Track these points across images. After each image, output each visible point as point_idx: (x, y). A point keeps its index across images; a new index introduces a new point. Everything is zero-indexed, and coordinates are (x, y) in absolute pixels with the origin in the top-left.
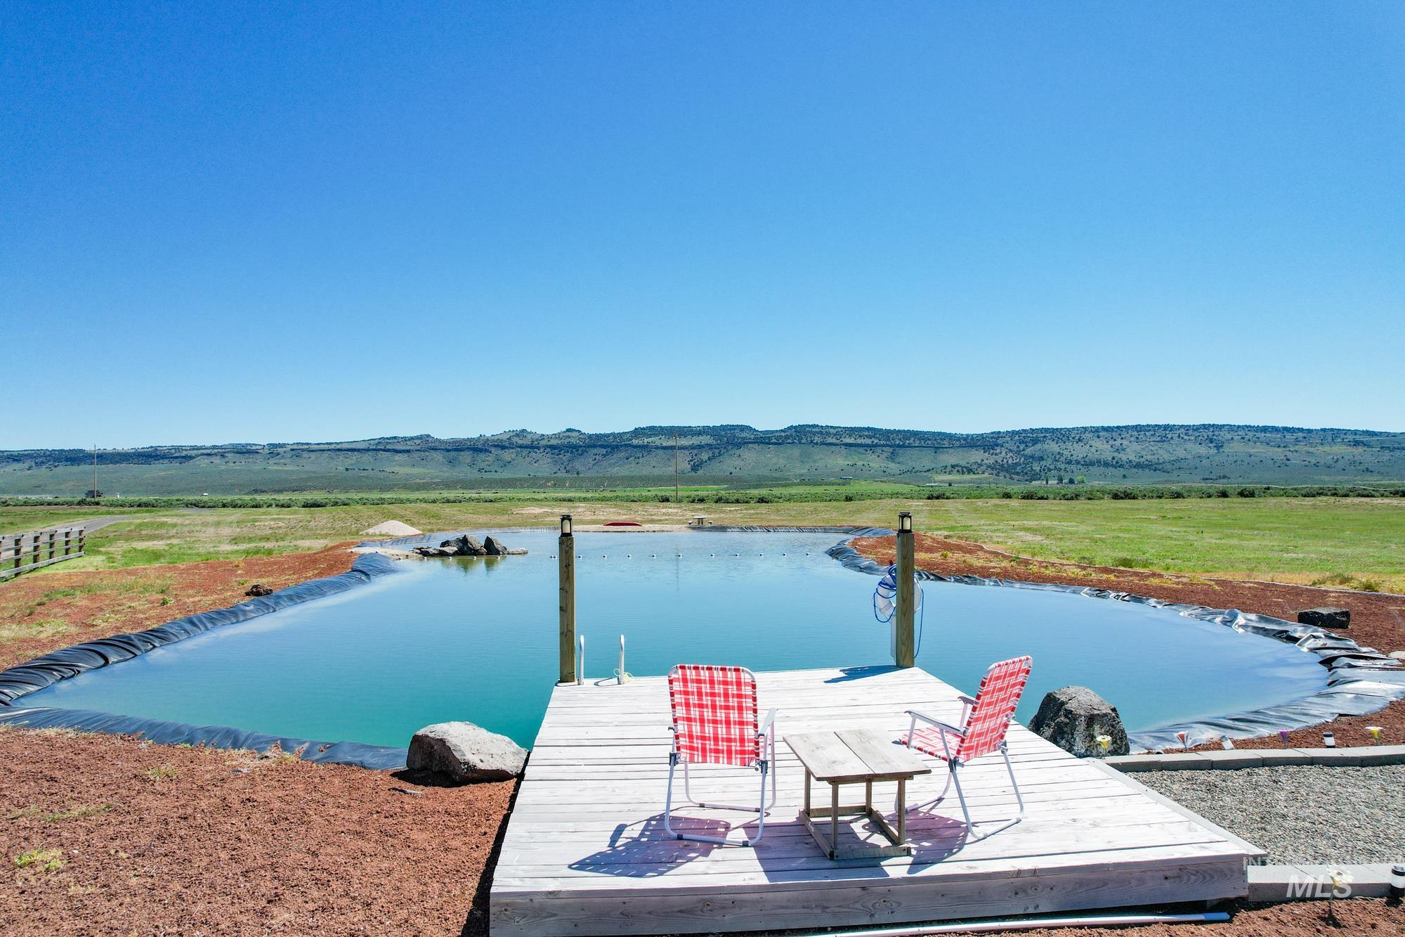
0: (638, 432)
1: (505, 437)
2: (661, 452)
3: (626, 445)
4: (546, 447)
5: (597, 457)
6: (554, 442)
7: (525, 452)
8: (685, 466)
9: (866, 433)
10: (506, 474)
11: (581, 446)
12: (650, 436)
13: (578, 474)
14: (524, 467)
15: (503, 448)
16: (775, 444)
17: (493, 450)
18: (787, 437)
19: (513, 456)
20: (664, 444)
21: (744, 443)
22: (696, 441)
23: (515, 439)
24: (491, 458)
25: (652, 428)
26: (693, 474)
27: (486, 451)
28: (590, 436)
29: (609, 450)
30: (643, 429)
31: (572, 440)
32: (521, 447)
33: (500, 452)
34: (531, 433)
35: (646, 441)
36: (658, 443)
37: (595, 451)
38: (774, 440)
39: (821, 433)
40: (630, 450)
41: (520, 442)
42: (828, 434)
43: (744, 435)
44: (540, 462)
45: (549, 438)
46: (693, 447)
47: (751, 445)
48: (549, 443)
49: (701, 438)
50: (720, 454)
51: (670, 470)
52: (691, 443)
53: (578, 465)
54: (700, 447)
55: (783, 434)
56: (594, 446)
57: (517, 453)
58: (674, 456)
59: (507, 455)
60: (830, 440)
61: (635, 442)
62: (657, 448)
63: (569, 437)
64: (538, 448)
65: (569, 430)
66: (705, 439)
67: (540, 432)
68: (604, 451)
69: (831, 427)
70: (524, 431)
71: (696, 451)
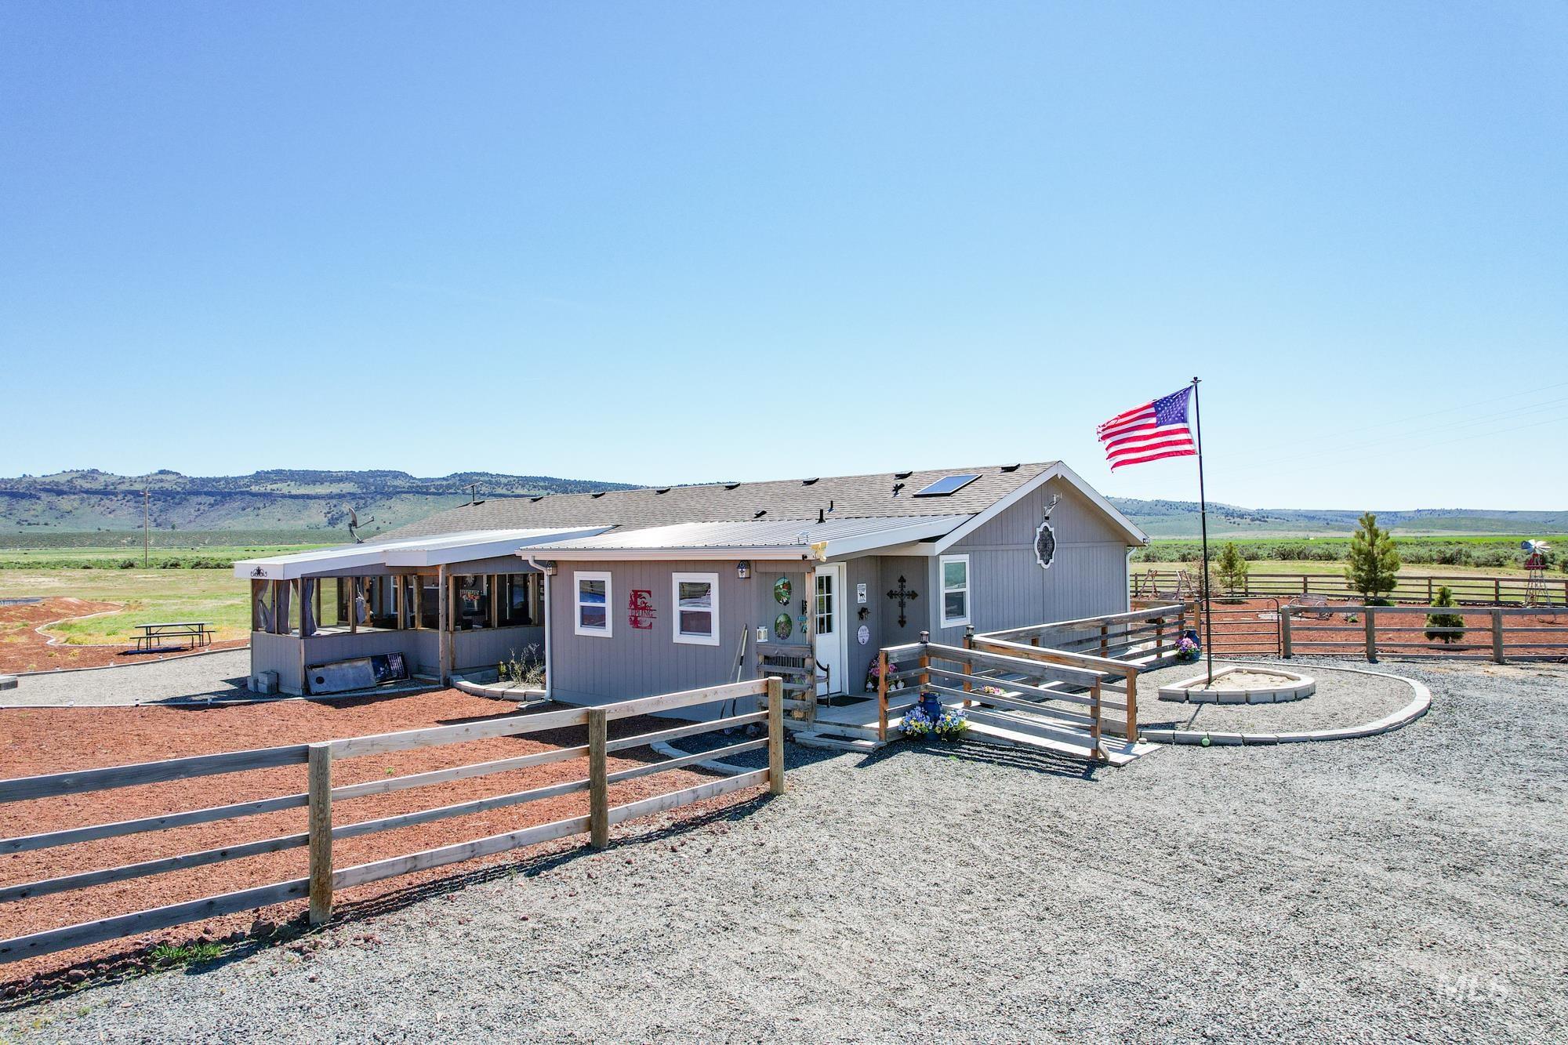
0: (260, 477)
1: (63, 479)
2: (289, 501)
3: (242, 493)
4: (126, 493)
5: (202, 507)
6: (137, 487)
7: (94, 499)
8: (322, 520)
9: (542, 484)
10: (63, 528)
11: (178, 493)
12: (275, 482)
13: (173, 527)
14: (91, 518)
15: (60, 493)
16: (434, 494)
17: (43, 495)
18: (449, 487)
19: (76, 504)
20: (294, 492)
21: (396, 492)
22: (335, 489)
23: (79, 483)
24: (40, 506)
25: (279, 472)
26: (330, 528)
27: (31, 496)
28: (193, 480)
29: (219, 498)
30: (268, 472)
31: (167, 486)
32: (87, 492)
33: (53, 498)
34: (103, 474)
35: (269, 487)
36: (285, 491)
37: (200, 499)
38: (433, 490)
39: (490, 483)
40: (248, 498)
41: (87, 486)
42: (498, 484)
43: (397, 483)
44: (118, 512)
45: (132, 481)
46: (331, 496)
47: (404, 495)
48: (132, 488)
49: (342, 485)
50: (365, 505)
51: (300, 524)
52: (328, 491)
53: (176, 516)
54: (341, 496)
55: (445, 483)
56: (197, 493)
57: (82, 500)
58: (306, 507)
59: (65, 503)
60: (499, 491)
61: (254, 489)
62: (284, 496)
63: (162, 481)
64: (115, 494)
65: (162, 472)
66: (348, 487)
67: (119, 473)
68: (212, 500)
69: (503, 476)
70: (94, 471)
71: (334, 502)
